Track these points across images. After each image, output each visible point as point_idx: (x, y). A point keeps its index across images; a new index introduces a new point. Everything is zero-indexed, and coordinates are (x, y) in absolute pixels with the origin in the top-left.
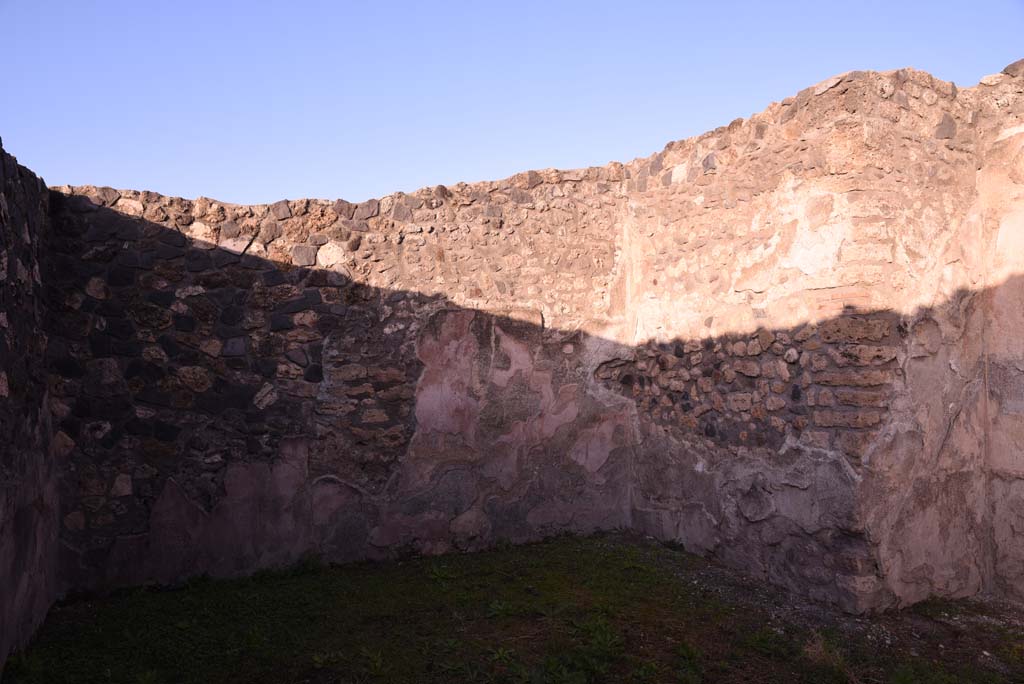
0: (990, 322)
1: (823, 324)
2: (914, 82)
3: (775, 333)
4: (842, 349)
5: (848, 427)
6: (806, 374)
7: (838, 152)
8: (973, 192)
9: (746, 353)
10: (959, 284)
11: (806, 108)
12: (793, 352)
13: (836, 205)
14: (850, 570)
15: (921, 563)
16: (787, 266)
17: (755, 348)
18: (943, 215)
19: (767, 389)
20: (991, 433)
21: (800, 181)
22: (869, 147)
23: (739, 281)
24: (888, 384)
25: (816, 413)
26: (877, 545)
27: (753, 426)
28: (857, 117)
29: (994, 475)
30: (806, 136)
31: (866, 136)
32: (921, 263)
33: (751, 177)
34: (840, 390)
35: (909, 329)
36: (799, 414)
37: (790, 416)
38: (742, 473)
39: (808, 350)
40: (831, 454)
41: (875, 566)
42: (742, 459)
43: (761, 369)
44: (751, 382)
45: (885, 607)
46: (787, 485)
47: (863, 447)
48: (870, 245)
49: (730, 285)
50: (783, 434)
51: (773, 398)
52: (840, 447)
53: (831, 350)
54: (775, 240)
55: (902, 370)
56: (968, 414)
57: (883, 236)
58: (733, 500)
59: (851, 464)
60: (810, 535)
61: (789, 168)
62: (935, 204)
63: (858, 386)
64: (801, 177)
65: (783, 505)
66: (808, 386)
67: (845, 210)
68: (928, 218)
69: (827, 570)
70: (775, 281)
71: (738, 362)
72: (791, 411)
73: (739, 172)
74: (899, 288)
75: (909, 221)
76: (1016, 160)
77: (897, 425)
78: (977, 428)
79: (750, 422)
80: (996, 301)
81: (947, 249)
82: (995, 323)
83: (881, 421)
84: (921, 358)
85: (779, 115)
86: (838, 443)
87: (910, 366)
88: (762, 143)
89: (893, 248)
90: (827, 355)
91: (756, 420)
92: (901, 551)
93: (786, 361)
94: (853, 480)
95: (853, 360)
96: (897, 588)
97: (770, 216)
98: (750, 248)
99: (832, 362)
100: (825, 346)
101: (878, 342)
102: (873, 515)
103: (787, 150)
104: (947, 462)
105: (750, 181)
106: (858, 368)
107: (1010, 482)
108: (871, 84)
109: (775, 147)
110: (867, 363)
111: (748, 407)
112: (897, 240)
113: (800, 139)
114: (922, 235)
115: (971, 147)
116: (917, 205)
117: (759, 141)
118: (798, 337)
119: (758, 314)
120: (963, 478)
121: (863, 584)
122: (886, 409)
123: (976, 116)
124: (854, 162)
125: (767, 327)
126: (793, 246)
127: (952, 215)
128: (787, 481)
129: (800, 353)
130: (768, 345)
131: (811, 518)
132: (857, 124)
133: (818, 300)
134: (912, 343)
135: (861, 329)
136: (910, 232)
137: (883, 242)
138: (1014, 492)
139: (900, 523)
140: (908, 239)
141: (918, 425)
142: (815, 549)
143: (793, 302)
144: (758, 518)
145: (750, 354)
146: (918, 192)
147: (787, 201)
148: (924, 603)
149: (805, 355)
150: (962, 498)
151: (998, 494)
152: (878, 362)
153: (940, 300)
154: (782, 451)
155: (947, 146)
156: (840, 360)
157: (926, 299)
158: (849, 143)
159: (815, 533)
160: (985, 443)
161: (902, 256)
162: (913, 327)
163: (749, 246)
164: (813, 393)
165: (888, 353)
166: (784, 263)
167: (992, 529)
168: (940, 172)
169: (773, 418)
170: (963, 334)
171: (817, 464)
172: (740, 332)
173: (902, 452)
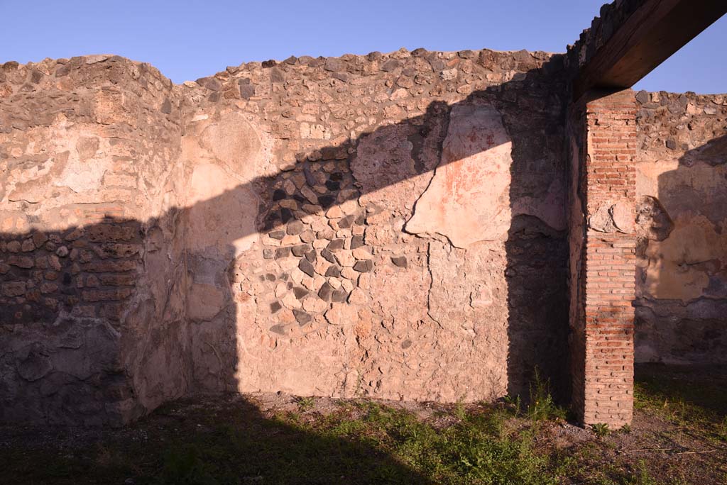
0: (188, 229)
1: (88, 228)
2: (151, 74)
3: (48, 234)
4: (104, 246)
5: (110, 300)
6: (76, 265)
7: (103, 108)
8: (179, 149)
9: (20, 250)
10: (172, 204)
11: (77, 71)
12: (64, 249)
13: (101, 146)
14: (115, 398)
15: (157, 382)
16: (59, 185)
17: (29, 245)
18: (164, 160)
19: (41, 277)
20: (189, 296)
21: (72, 123)
22: (125, 110)
23: (14, 192)
24: (134, 270)
25: (84, 292)
26: (131, 377)
27: (28, 307)
28: (118, 88)
29: (191, 321)
30: (78, 91)
31: (123, 102)
32: (153, 191)
33: (27, 112)
34: (102, 275)
35: (146, 233)
36: (70, 294)
37: (62, 297)
38: (20, 346)
39: (77, 248)
40: (97, 320)
41: (131, 391)
42: (19, 334)
43: (35, 262)
44: (25, 272)
45: (138, 417)
46: (62, 348)
47: (120, 313)
48: (124, 176)
49: (4, 195)
50: (56, 311)
51: (47, 284)
52: (104, 315)
53: (95, 247)
54: (49, 164)
55: (142, 260)
56: (178, 286)
57: (132, 171)
58: (11, 368)
59: (113, 326)
60: (83, 381)
61: (63, 112)
62: (160, 154)
63: (116, 272)
64: (72, 120)
65: (60, 364)
66: (78, 273)
67: (108, 149)
68: (156, 161)
69: (98, 403)
70: (49, 195)
71: (12, 257)
72: (62, 293)
73: (14, 105)
74: (140, 206)
75: (147, 162)
76: (202, 135)
77: (141, 296)
78: (182, 294)
79: (24, 304)
80: (191, 217)
81: (166, 183)
82: (190, 230)
83: (131, 294)
84: (152, 252)
85: (55, 70)
86: (102, 312)
87: (147, 258)
88: (38, 88)
89: (137, 179)
90: (93, 251)
91: (31, 302)
92: (146, 378)
93: (58, 255)
94: (115, 336)
95: (112, 254)
96: (144, 402)
97: (45, 145)
98: (25, 168)
99: (96, 255)
100: (90, 244)
101: (128, 242)
102: (128, 358)
103: (62, 98)
104: (168, 317)
105: (27, 115)
106: (116, 260)
107: (200, 324)
108: (127, 67)
109: (51, 93)
110: (122, 256)
111: (23, 293)
112: (140, 174)
113: (72, 92)
114: (153, 173)
115: (179, 121)
116: (151, 153)
117: (34, 85)
118: (68, 238)
119: (31, 219)
120: (176, 325)
121: (125, 405)
122: (134, 286)
123: (181, 103)
124: (115, 118)
125: (40, 230)
126: (65, 170)
127: (169, 161)
128: (62, 345)
129: (70, 250)
130: (42, 243)
131: (83, 368)
132: (118, 93)
133: (85, 212)
134: (147, 242)
135: (118, 233)
136: (147, 170)
137: (132, 175)
138: (202, 330)
139: (145, 359)
140: (146, 174)
141: (152, 295)
142: (87, 390)
143: (64, 212)
144: (37, 377)
145: (24, 250)
146: (151, 145)
147: (61, 137)
148: (160, 407)
149: (75, 251)
150: (176, 338)
151: (194, 331)
152: (128, 255)
153: (162, 214)
154: (57, 323)
155: (167, 118)
156: (102, 254)
157: (155, 213)
158: (111, 103)
159: (87, 378)
160: (186, 303)
161: (142, 186)
162: (148, 232)
163: (24, 164)
164: (81, 278)
165: (134, 249)
166: (56, 182)
167: (191, 354)
168: (163, 134)
169: (47, 299)
170: (175, 236)
171: (87, 329)
172: (14, 233)
173: (143, 313)
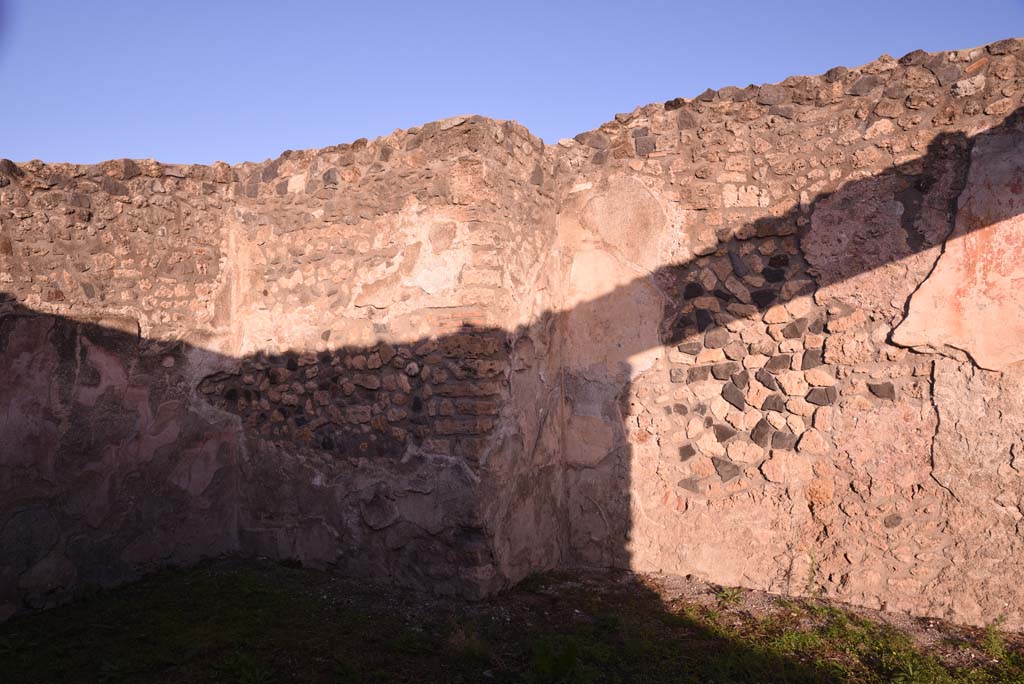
0: (566, 340)
1: (443, 339)
2: (517, 134)
3: (396, 347)
4: (461, 363)
5: (467, 434)
6: (427, 387)
7: (460, 184)
8: (554, 232)
9: (366, 367)
10: (546, 307)
11: (431, 140)
12: (414, 367)
13: (458, 233)
14: (472, 562)
15: (523, 547)
16: (409, 284)
17: (375, 361)
18: (535, 248)
19: (388, 401)
20: (566, 432)
21: (424, 207)
22: (486, 185)
23: (360, 296)
24: (498, 395)
25: (437, 422)
26: (492, 537)
27: (373, 437)
28: (478, 156)
29: (569, 466)
30: (431, 166)
31: (485, 174)
32: (521, 289)
33: (375, 197)
34: (458, 401)
35: (512, 345)
36: (420, 424)
37: (411, 426)
38: (364, 485)
39: (429, 364)
40: (452, 459)
41: (491, 555)
42: (363, 470)
43: (381, 382)
44: (370, 394)
45: (498, 590)
46: (409, 491)
47: (480, 451)
48: (485, 271)
49: (350, 300)
50: (404, 444)
51: (394, 410)
52: (460, 452)
53: (451, 364)
54: (398, 260)
55: (508, 382)
56: (552, 417)
57: (495, 263)
58: (355, 511)
59: (471, 468)
60: (434, 536)
61: (414, 193)
62: (530, 239)
63: (476, 396)
64: (425, 203)
65: (407, 511)
66: (430, 398)
67: (467, 237)
68: (526, 250)
69: (450, 566)
70: (397, 299)
71: (357, 375)
72: (412, 421)
73: (362, 190)
74: (505, 310)
75: (514, 252)
76: (584, 211)
77: (506, 429)
78: (557, 428)
79: (369, 433)
80: (570, 323)
81: (538, 278)
82: (569, 341)
83: (493, 427)
84: (521, 371)
85: (405, 142)
86: (458, 448)
87: (514, 378)
88: (387, 166)
89: (502, 275)
90: (448, 369)
91: (377, 431)
92: (509, 539)
93: (407, 374)
94: (473, 481)
95: (471, 373)
96: (507, 571)
97: (394, 236)
98: (372, 265)
99: (452, 374)
100: (444, 360)
101: (490, 357)
102: (489, 511)
103: (413, 176)
104: (539, 459)
105: (375, 201)
106: (476, 381)
107: (580, 470)
108: (488, 129)
109: (400, 172)
110: (483, 376)
111: (368, 419)
112: (505, 267)
113: (424, 167)
114: (522, 265)
115: (553, 194)
116: (519, 238)
117: (384, 163)
118: (419, 352)
119: (378, 328)
120: (548, 471)
121: (483, 573)
122: (497, 416)
123: (555, 170)
124: (475, 196)
125: (387, 342)
126: (416, 266)
127: (541, 249)
128: (410, 488)
129: (421, 367)
130: (389, 358)
131: (435, 519)
132: (479, 163)
133: (439, 318)
134: (515, 357)
135: (479, 345)
136: (514, 262)
137: (495, 268)
138: (582, 479)
139: (509, 515)
140: (512, 267)
141: (519, 429)
142: (438, 547)
143: (415, 319)
144: (382, 526)
145: (370, 367)
146: (519, 228)
147: (412, 224)
148: (526, 581)
149: (427, 369)
150: (548, 488)
151: (572, 481)
152: (491, 375)
153: (534, 320)
154: (405, 460)
155: (538, 191)
156: (459, 373)
157: (524, 319)
158: (470, 177)
159: (438, 533)
160: (562, 440)
161: (508, 282)
162: (515, 344)
163: (371, 261)
164: (434, 404)
165: (498, 366)
166: (406, 281)
167: (567, 511)
168: (534, 212)
169: (394, 428)
170: (550, 348)
171: (440, 469)
172: (360, 346)
173: (508, 453)
